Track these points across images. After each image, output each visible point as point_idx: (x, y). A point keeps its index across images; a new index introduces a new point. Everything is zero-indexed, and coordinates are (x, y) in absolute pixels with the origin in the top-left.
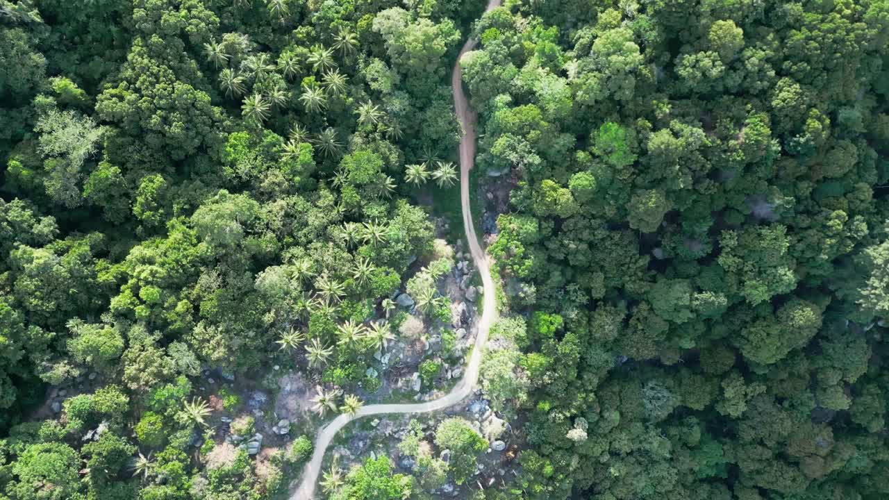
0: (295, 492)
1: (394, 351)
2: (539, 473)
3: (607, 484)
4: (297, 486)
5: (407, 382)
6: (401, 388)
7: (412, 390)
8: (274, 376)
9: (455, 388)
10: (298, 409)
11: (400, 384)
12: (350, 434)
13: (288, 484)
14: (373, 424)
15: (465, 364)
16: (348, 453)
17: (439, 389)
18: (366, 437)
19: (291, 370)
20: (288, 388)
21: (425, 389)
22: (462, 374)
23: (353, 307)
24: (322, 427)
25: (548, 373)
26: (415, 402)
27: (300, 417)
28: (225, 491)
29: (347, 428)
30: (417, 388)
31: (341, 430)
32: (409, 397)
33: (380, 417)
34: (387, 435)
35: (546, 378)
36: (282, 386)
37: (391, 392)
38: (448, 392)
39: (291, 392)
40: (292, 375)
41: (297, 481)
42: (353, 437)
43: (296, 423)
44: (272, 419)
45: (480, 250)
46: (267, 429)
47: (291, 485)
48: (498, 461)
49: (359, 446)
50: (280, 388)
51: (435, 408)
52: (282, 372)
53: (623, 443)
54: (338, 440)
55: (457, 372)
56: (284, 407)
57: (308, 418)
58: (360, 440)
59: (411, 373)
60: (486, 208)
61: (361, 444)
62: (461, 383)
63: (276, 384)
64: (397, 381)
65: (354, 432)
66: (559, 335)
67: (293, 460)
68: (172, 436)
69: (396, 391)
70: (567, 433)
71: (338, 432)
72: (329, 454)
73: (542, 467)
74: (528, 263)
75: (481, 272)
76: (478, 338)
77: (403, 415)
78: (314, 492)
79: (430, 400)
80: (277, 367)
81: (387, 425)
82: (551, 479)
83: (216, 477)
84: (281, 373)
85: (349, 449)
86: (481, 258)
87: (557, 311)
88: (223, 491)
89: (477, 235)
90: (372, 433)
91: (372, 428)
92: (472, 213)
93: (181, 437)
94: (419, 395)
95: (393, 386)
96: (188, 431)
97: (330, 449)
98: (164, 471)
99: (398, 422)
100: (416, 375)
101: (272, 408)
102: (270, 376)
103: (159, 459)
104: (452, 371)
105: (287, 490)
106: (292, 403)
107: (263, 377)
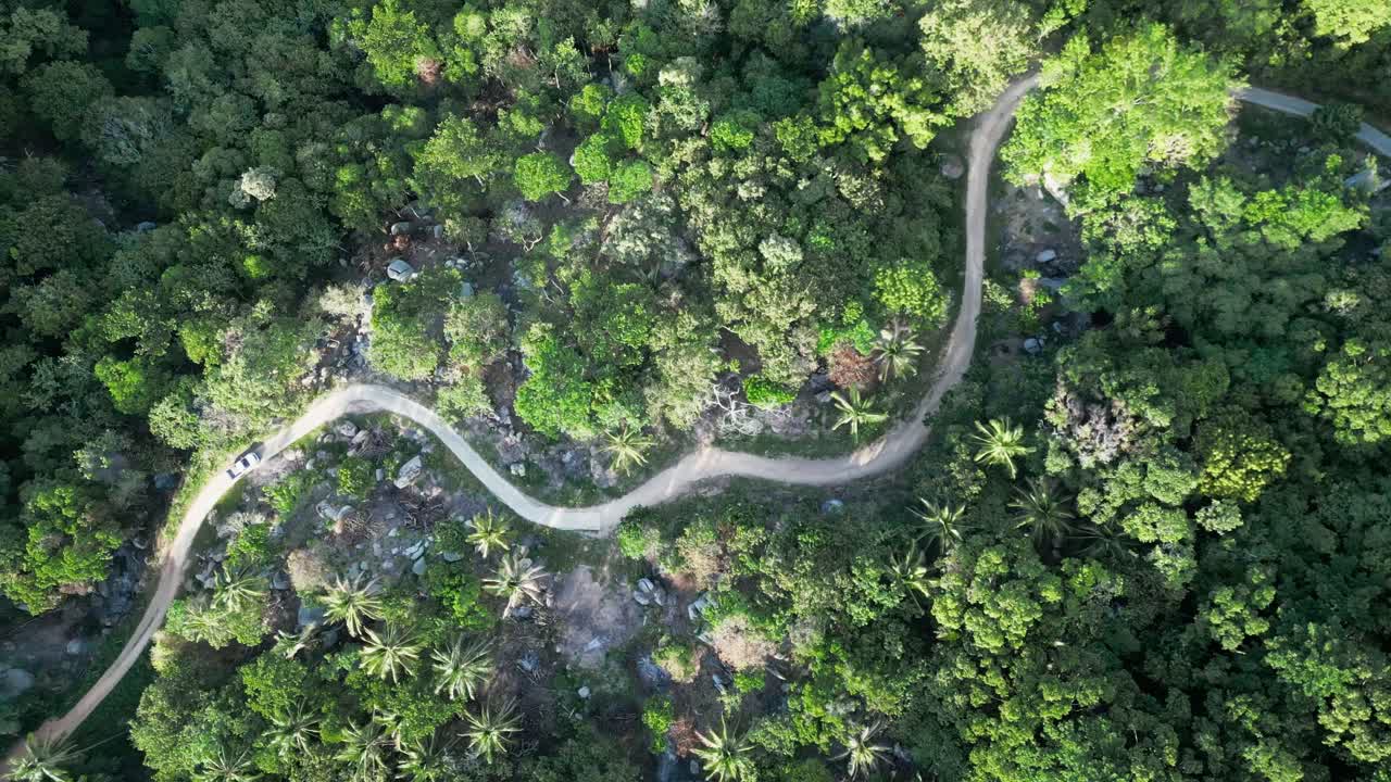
0: (720, 477)
1: (394, 551)
2: (362, 184)
3: (308, 82)
4: (709, 483)
5: (420, 486)
6: (439, 485)
7: (425, 467)
8: (599, 682)
9: (369, 409)
10: (608, 597)
11: (436, 492)
12: (569, 487)
13: (718, 497)
14: (522, 472)
15: (327, 430)
16: (593, 462)
17: (394, 431)
18: (551, 460)
19: (568, 667)
20: (595, 644)
21: (409, 448)
22: (341, 421)
23: (364, 687)
24: (599, 536)
25: (197, 308)
26: (440, 445)
27: (614, 585)
28: (776, 588)
29: (563, 500)
30: (415, 463)
31: (574, 506)
32: (439, 460)
33: (505, 471)
34: (519, 435)
35: (206, 305)
36: (601, 655)
37: (458, 494)
38: (385, 414)
39: (597, 633)
40: (574, 658)
41: (701, 491)
42: (568, 479)
43: (626, 579)
44: (655, 619)
45: (164, 574)
46: (672, 611)
47: (716, 491)
48: (426, 249)
49: (572, 458)
50: (607, 655)
51: (423, 408)
52: (584, 677)
53: (220, 115)
54: (592, 495)
55: (346, 431)
56: (624, 619)
57: (605, 569)
58: (563, 464)
59: (405, 494)
60: (100, 633)
61: (567, 457)
62: (354, 409)
63: (606, 667)
64: (438, 500)
65: (560, 485)
66: (124, 349)
67: (655, 532)
68: (786, 752)
69: (449, 487)
70: (269, 200)
71: (582, 506)
72: (620, 487)
73: (352, 186)
74: (43, 504)
75: (189, 544)
76: (277, 451)
77: (473, 443)
78: (689, 453)
79: (419, 426)
80: (584, 692)
81: (508, 448)
82: (359, 158)
83: (773, 621)
84: (588, 677)
85: (588, 467)
86: (172, 563)
87: (96, 386)
88: (781, 590)
89: (146, 604)
90: (536, 458)
91: (529, 465)
92: (121, 646)
93: (774, 737)
94: (424, 450)
95: (448, 499)
96: (757, 735)
97: (614, 494)
98: (833, 712)
99: (489, 439)
100: (401, 484)
101: (643, 634)
102: (606, 687)
103: (824, 739)
104: (352, 438)
105: (727, 491)
106: (608, 614)
107: (617, 697)
